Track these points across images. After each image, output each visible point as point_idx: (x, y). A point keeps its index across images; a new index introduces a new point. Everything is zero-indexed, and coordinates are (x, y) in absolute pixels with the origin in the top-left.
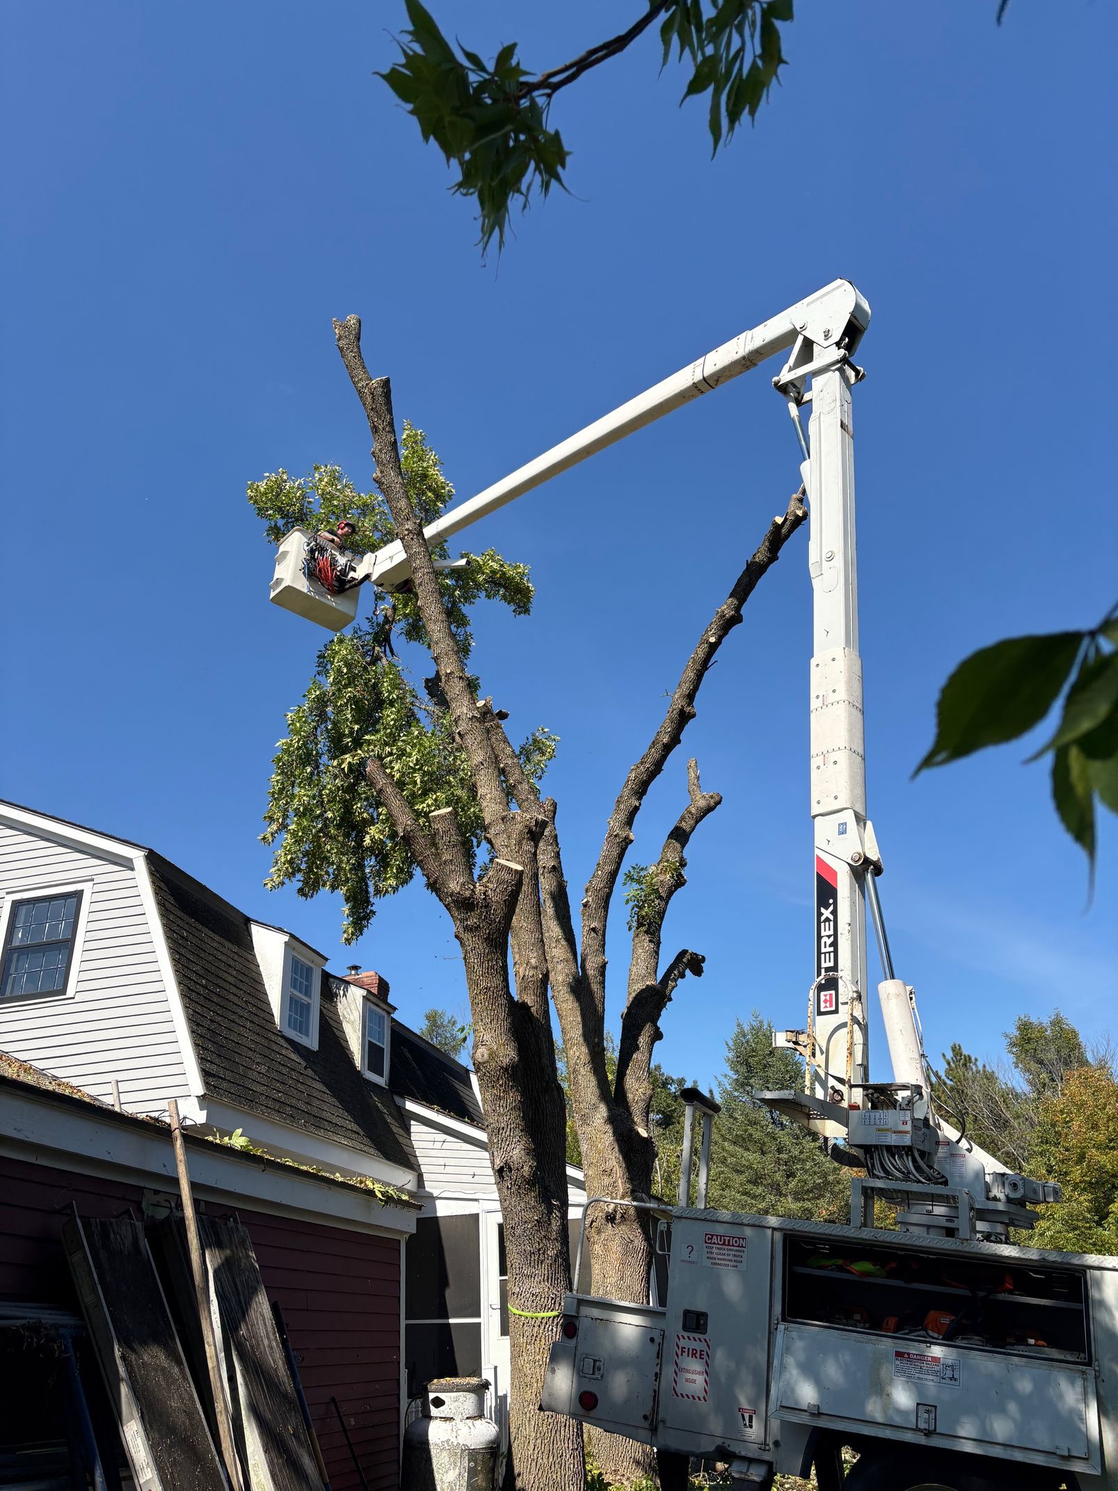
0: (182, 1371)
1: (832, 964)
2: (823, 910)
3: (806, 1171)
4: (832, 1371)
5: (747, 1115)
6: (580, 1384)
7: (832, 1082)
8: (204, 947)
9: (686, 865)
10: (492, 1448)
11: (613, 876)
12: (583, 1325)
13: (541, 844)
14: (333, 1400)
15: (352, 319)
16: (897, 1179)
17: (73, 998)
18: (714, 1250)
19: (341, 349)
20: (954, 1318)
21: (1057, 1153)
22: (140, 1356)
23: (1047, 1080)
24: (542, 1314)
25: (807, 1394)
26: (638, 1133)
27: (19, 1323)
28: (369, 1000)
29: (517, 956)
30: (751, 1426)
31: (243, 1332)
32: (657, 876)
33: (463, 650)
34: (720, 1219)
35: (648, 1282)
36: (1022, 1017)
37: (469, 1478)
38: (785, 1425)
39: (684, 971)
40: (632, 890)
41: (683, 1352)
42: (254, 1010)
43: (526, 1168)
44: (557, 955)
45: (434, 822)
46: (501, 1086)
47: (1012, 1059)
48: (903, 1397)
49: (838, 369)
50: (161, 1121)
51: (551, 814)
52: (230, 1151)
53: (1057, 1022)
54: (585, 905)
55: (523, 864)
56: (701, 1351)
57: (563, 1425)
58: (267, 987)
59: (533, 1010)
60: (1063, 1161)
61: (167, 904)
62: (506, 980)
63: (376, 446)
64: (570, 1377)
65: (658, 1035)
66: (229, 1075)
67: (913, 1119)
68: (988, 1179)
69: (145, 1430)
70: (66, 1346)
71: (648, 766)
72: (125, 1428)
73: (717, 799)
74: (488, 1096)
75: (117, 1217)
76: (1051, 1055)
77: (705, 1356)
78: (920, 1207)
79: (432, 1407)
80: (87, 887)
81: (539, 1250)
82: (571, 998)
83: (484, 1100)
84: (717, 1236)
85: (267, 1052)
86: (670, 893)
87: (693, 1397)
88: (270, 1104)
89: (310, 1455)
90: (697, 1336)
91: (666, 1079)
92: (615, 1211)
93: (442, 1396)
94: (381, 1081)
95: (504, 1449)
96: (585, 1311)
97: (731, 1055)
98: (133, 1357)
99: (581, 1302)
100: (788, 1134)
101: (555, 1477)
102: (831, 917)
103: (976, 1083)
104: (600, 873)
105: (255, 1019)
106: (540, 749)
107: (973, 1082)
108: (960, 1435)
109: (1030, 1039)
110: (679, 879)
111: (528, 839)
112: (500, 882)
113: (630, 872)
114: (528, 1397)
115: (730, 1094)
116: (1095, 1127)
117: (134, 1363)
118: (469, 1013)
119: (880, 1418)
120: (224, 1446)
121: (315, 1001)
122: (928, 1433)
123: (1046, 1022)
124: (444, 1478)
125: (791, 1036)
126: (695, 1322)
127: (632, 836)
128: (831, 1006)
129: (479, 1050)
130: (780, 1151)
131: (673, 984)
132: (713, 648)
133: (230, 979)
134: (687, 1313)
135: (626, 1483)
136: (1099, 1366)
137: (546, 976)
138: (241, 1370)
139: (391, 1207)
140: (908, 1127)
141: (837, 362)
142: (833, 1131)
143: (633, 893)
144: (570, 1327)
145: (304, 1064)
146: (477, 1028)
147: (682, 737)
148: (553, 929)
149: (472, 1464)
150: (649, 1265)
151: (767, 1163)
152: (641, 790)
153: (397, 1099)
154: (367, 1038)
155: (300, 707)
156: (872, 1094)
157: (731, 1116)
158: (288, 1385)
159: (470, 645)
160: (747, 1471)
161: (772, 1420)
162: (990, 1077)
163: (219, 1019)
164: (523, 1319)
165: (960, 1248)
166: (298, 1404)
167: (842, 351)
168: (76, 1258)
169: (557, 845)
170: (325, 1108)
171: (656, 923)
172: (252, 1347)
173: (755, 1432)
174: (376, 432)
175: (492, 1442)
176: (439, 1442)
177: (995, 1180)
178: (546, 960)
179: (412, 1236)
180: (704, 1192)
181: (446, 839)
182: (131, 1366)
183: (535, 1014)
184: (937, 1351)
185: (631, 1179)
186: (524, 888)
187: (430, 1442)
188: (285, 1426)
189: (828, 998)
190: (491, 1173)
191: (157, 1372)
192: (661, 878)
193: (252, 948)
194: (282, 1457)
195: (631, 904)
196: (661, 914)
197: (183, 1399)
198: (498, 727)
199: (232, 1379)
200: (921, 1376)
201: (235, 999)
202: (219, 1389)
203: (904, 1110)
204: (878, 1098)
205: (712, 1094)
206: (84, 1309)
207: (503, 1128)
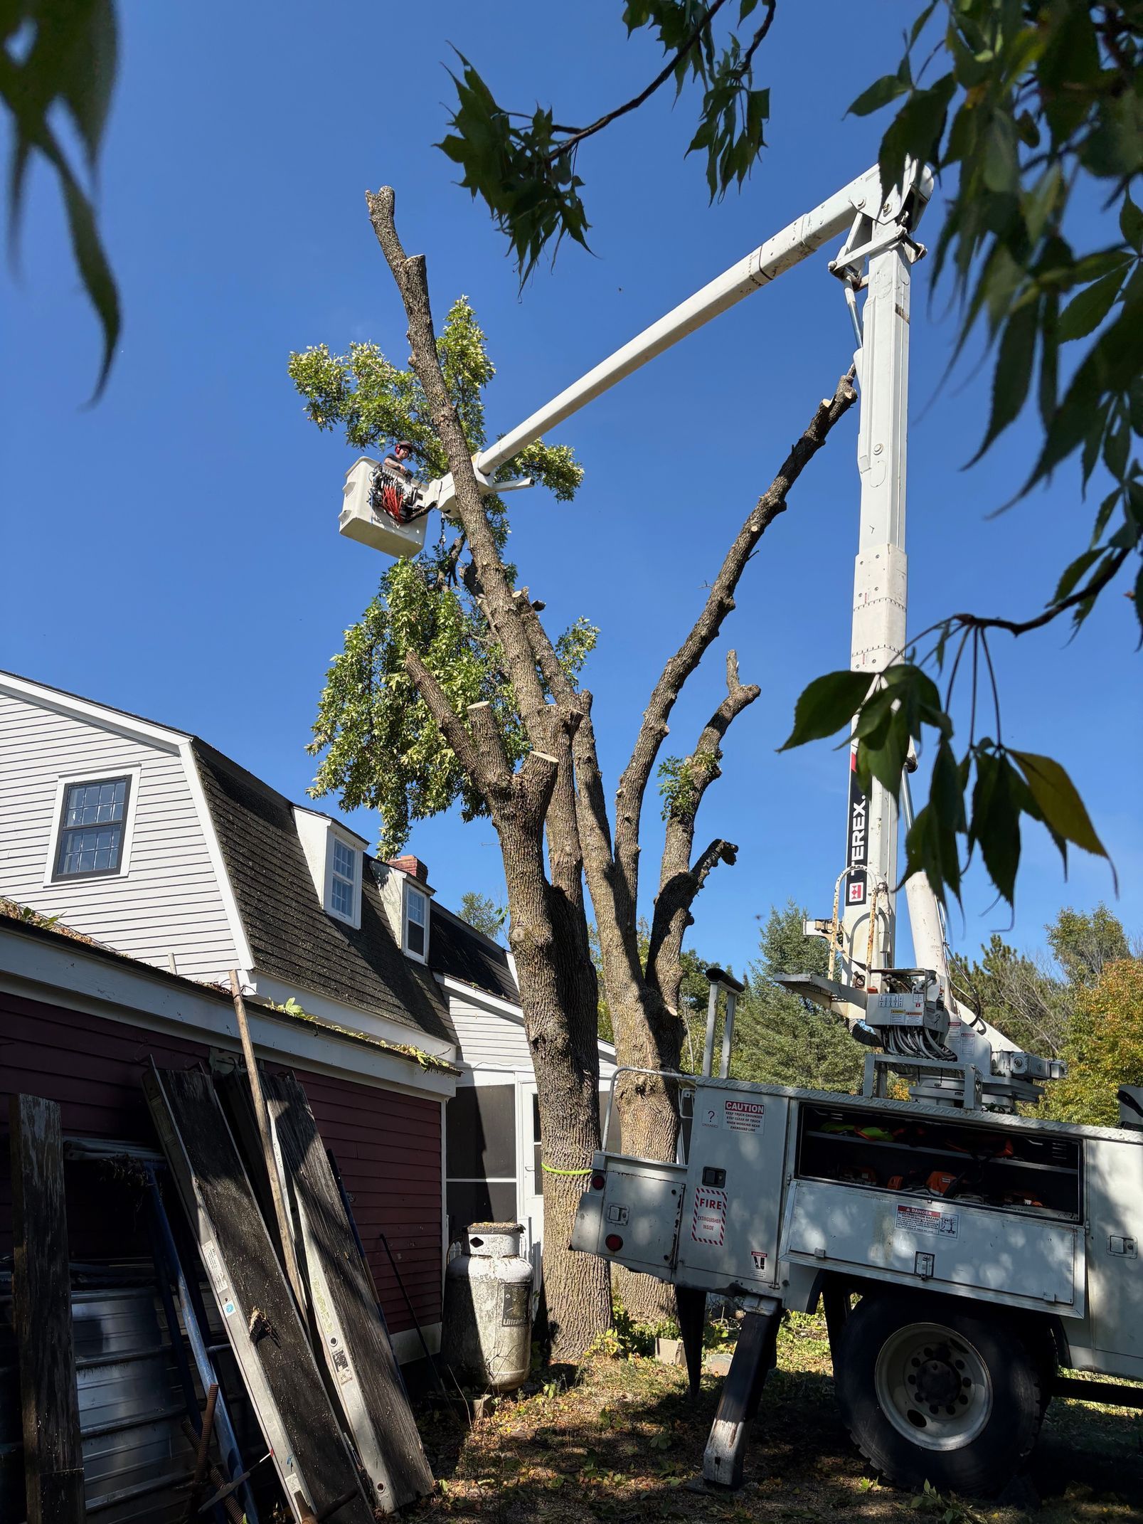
0: (251, 1202)
1: (861, 857)
2: (855, 806)
3: (837, 1054)
4: (839, 1221)
5: (780, 1000)
6: (606, 1229)
7: (855, 968)
8: (249, 830)
9: (721, 757)
10: (526, 1283)
11: (648, 767)
12: (609, 1178)
13: (577, 736)
14: (382, 1236)
15: (385, 192)
16: (908, 1055)
17: (127, 877)
18: (734, 1116)
19: (375, 225)
20: (954, 1178)
21: (1089, 1041)
22: (214, 1187)
23: (1086, 971)
24: (573, 1172)
25: (815, 1240)
26: (668, 1011)
27: (109, 1155)
28: (409, 883)
29: (552, 844)
30: (763, 1268)
31: (303, 1171)
32: (692, 767)
33: (499, 537)
34: (740, 1088)
35: (675, 1149)
36: (1065, 910)
37: (505, 1308)
38: (794, 1267)
39: (717, 859)
40: (667, 781)
41: (702, 1203)
42: (299, 890)
43: (560, 1040)
44: (591, 843)
45: (472, 715)
46: (536, 963)
47: (1052, 950)
48: (903, 1246)
49: (896, 248)
50: (224, 989)
51: (586, 707)
52: (284, 1017)
53: (1101, 915)
54: (619, 796)
55: (558, 756)
56: (719, 1202)
57: (592, 1267)
58: (310, 869)
59: (567, 894)
60: (1094, 1050)
61: (213, 789)
62: (541, 866)
63: (411, 329)
64: (598, 1222)
65: (689, 921)
66: (276, 952)
67: (926, 1002)
68: (995, 1057)
69: (221, 1249)
70: (149, 1176)
71: (685, 659)
72: (203, 1247)
73: (756, 691)
74: (524, 972)
75: (189, 1070)
76: (1093, 948)
77: (722, 1207)
78: (929, 1081)
79: (471, 1246)
80: (135, 772)
81: (571, 1115)
82: (605, 883)
83: (520, 977)
84: (737, 1103)
85: (312, 930)
86: (705, 785)
87: (710, 1241)
88: (316, 978)
89: (364, 1277)
90: (715, 1189)
91: (700, 964)
92: (645, 1084)
93: (481, 1237)
94: (421, 959)
95: (537, 1288)
96: (612, 1166)
97: (765, 942)
98: (209, 1188)
99: (608, 1159)
100: (820, 1019)
101: (583, 1312)
102: (863, 812)
103: (1014, 973)
104: (634, 764)
105: (300, 899)
106: (579, 639)
107: (1011, 973)
108: (956, 1281)
109: (1071, 932)
110: (714, 770)
111: (563, 732)
112: (536, 774)
113: (665, 764)
114: (560, 1242)
115: (763, 979)
116: (1130, 1017)
117: (209, 1192)
118: (506, 896)
119: (881, 1263)
120: (288, 1266)
121: (357, 882)
122: (926, 1278)
123: (1089, 915)
124: (483, 1307)
125: (820, 925)
126: (714, 1177)
127: (667, 729)
128: (859, 897)
129: (515, 931)
130: (812, 1035)
131: (706, 872)
132: (755, 537)
133: (275, 861)
134: (706, 1170)
135: (651, 1324)
136: (1089, 1225)
137: (580, 863)
138: (303, 1203)
139: (432, 1073)
140: (921, 1009)
141: (895, 240)
142: (854, 1012)
143: (667, 784)
144: (598, 1180)
145: (347, 941)
146: (514, 909)
147: (720, 629)
148: (587, 818)
149: (508, 1296)
150: (676, 1134)
151: (800, 1046)
152: (678, 683)
153: (437, 976)
154: (408, 919)
155: (358, 625)
156: (890, 979)
157: (764, 1001)
158: (343, 1218)
159: (506, 533)
160: (758, 1306)
161: (782, 1263)
162: (1029, 968)
163: (265, 898)
164: (555, 1175)
165: (964, 1117)
166: (352, 1234)
167: (901, 228)
168: (155, 1103)
169: (593, 737)
170: (368, 983)
171: (689, 813)
172: (311, 1185)
173: (766, 1273)
174: (411, 313)
175: (527, 1278)
176: (478, 1276)
177: (1002, 1057)
178: (580, 847)
179: (452, 1100)
180: (726, 1065)
181: (483, 731)
182: (207, 1195)
183: (569, 898)
184: (938, 1207)
185: (661, 1055)
186: (559, 779)
187: (470, 1275)
188: (342, 1252)
189: (856, 889)
190: (526, 1045)
191: (229, 1201)
192: (696, 769)
193: (295, 831)
194: (339, 1278)
195: (666, 795)
196: (695, 805)
197: (252, 1225)
198: (535, 618)
199: (294, 1210)
200: (921, 1228)
201: (280, 880)
202: (284, 1218)
203: (918, 993)
204: (895, 982)
205: (746, 979)
206: (164, 1147)
207: (538, 1003)
